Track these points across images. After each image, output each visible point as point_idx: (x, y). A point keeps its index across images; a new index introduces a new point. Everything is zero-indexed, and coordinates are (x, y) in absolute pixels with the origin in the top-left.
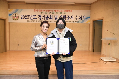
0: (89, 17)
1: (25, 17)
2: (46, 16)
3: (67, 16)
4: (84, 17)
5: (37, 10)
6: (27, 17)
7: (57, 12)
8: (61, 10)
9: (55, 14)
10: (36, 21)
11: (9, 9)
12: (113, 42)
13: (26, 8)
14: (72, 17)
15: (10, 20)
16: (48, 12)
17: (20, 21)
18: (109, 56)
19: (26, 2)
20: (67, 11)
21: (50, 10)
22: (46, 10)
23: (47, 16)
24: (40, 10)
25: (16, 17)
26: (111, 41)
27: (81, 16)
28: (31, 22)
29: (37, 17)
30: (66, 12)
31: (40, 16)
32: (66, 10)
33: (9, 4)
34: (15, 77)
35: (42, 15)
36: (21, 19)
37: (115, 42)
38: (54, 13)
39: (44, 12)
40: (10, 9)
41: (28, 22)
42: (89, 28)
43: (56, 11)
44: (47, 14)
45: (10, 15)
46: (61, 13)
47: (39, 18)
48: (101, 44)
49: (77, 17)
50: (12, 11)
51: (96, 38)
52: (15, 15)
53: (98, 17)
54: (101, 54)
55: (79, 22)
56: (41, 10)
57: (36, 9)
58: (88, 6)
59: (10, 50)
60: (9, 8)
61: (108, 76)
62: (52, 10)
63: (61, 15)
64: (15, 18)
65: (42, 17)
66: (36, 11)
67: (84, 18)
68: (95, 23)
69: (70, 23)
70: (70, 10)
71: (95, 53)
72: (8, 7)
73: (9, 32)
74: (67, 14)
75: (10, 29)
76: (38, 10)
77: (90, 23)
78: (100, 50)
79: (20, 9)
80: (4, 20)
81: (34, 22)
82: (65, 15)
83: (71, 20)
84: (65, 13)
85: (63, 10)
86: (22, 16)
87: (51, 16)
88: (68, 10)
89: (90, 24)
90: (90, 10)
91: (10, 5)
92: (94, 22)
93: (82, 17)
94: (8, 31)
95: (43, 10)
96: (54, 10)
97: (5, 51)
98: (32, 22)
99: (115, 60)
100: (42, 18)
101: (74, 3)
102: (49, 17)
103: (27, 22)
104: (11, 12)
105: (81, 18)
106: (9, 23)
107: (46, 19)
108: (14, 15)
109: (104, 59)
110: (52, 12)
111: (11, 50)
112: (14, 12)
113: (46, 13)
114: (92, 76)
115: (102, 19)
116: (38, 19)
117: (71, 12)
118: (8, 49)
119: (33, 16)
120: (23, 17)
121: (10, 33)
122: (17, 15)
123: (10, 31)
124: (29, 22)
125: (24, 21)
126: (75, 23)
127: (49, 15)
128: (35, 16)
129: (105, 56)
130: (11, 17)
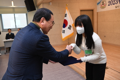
1: (113, 2)
6: (116, 2)
15: (99, 9)
25: (103, 4)
36: (109, 5)
41: (116, 8)
45: (98, 4)
52: (103, 2)
64: (103, 6)
75: (98, 19)
80: (92, 10)
86: (110, 2)
94: (96, 21)
104: (99, 0)
106: (97, 13)
108: (102, 3)
121: (98, 23)
122: (104, 2)
123: (98, 21)
124: (118, 8)
125: (113, 7)
130: (99, 6)
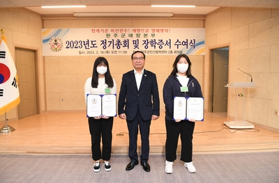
0: (202, 43)
1: (75, 45)
2: (115, 42)
3: (157, 41)
4: (193, 42)
5: (98, 30)
6: (79, 44)
7: (137, 32)
8: (145, 29)
9: (135, 38)
10: (95, 52)
11: (43, 30)
12: (249, 91)
13: (76, 27)
14: (169, 43)
15: (46, 51)
16: (119, 34)
17: (65, 52)
18: (240, 119)
19: (75, 15)
20: (158, 31)
21: (124, 29)
22: (115, 29)
23: (119, 41)
24: (104, 29)
25: (56, 44)
26: (246, 90)
27: (186, 41)
28: (86, 55)
29: (98, 43)
30: (156, 33)
31: (104, 42)
32: (156, 29)
33: (43, 20)
34: (63, 157)
35: (108, 40)
36: (67, 48)
37: (253, 92)
38: (131, 35)
39: (112, 34)
40: (45, 30)
41: (80, 53)
42: (202, 64)
43: (135, 30)
44: (117, 38)
45: (47, 40)
46: (146, 35)
47: (103, 45)
48: (227, 97)
49: (178, 43)
50: (49, 32)
51: (217, 84)
52: (56, 41)
53: (219, 42)
54: (226, 116)
56: (107, 30)
57: (96, 29)
58: (201, 20)
59: (46, 110)
60: (43, 28)
61: (236, 155)
62: (128, 29)
63: (145, 39)
64: (56, 46)
65: (108, 44)
66: (96, 33)
67: (191, 44)
68: (215, 54)
69: (165, 54)
70: (164, 29)
71: (214, 115)
72: (41, 26)
73: (44, 74)
74: (158, 37)
75: (46, 69)
76: (100, 29)
77: (203, 54)
78: (224, 109)
79: (64, 30)
80: (35, 51)
81: (92, 55)
82: (154, 38)
83: (166, 48)
84: (153, 35)
85: (150, 29)
86: (69, 43)
87: (125, 42)
88: (160, 29)
89: (204, 56)
90: (204, 27)
91: (45, 22)
92: (212, 51)
93: (189, 43)
94: (42, 73)
95: (109, 29)
96: (131, 29)
97: (38, 112)
98: (89, 55)
99: (253, 127)
100: (107, 46)
101: (172, 15)
102: (123, 43)
103: (78, 54)
104: (46, 35)
105: (185, 43)
106: (44, 57)
107: (115, 47)
108: (53, 42)
109: (231, 124)
110: (127, 34)
111: (48, 109)
112: (53, 36)
113: (116, 35)
114: (206, 155)
115: (228, 47)
116: (100, 48)
117: (165, 32)
118: (42, 108)
119: (90, 43)
120: (70, 45)
121: (46, 76)
122: (58, 41)
123: (46, 73)
124: (82, 54)
125: (74, 52)
126: (173, 54)
127: (122, 40)
128: (94, 43)
129: (233, 119)
130: (47, 46)
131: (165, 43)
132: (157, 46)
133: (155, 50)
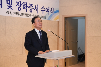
3: (28, 5)
4: (52, 10)
14: (37, 8)
27: (48, 8)
49: (43, 9)
55: (45, 18)
63: (18, 1)
67: (51, 12)
68: (67, 21)
82: (26, 1)
92: (65, 18)
131: (34, 7)
132: (28, 9)
133: (27, 13)
